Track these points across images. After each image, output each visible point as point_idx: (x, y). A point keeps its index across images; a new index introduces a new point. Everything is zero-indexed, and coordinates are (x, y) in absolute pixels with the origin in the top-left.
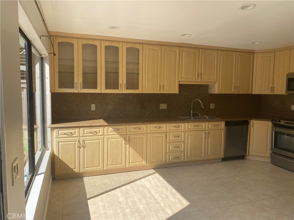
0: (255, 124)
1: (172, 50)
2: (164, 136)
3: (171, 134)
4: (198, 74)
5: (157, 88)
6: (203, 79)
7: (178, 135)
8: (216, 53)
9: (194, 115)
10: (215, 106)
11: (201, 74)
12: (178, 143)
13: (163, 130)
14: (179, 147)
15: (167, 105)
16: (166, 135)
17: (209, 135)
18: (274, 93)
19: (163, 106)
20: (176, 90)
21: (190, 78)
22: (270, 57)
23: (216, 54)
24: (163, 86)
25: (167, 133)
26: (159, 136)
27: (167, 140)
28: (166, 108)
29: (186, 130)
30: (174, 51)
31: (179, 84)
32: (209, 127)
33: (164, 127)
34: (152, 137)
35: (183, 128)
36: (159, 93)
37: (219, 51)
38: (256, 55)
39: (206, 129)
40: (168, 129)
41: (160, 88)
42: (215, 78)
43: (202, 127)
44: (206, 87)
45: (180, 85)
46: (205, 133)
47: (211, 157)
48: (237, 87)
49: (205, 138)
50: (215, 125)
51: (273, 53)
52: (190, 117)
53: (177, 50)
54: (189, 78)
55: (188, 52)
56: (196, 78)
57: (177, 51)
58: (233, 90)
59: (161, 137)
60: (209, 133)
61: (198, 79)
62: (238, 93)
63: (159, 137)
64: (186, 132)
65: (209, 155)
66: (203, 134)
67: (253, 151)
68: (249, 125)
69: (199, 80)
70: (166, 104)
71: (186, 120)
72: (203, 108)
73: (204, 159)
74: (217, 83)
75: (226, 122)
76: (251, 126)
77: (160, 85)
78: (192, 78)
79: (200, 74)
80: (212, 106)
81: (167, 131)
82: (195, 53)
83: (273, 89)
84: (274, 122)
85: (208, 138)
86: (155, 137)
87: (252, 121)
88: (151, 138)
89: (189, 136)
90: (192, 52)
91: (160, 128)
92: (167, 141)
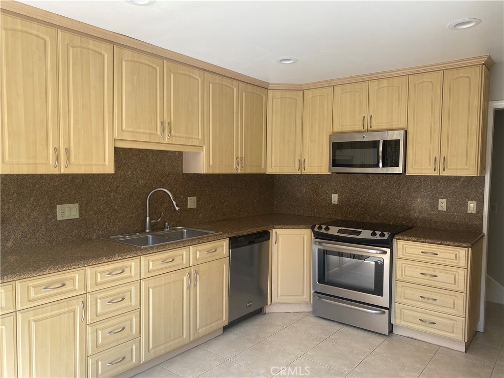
0: (280, 238)
1: (91, 47)
2: (78, 308)
3: (99, 296)
4: (162, 123)
5: (48, 159)
6: (175, 136)
7: (121, 296)
8: (200, 77)
9: (153, 228)
10: (197, 201)
11: (169, 124)
12: (123, 318)
13: (75, 290)
14: (123, 329)
15: (80, 207)
16: (84, 303)
17: (198, 276)
18: (305, 172)
19: (68, 212)
20: (107, 163)
21: (143, 133)
22: (296, 100)
23: (200, 79)
24: (67, 151)
25: (89, 296)
26: (62, 310)
27: (89, 318)
28: (77, 217)
29: (143, 276)
30: (97, 52)
31: (115, 148)
32: (198, 256)
33: (77, 278)
34: (35, 321)
35: (133, 272)
36: (56, 171)
37: (206, 74)
38: (270, 93)
39: (191, 264)
40: (89, 283)
41: (57, 158)
42: (200, 138)
43: (183, 260)
44: (177, 157)
45: (118, 151)
46: (190, 274)
47: (202, 331)
48: (242, 158)
49: (189, 288)
50: (208, 252)
51: (301, 93)
52: (143, 235)
53: (105, 50)
54: (140, 133)
55: (134, 62)
56: (159, 133)
57: (106, 55)
58: (235, 167)
59: (68, 312)
60: (197, 273)
61: (164, 135)
62: (243, 172)
63: (60, 314)
64: (143, 282)
65: (198, 327)
66: (185, 278)
67: (279, 294)
68: (269, 239)
69: (166, 141)
70: (77, 205)
71: (141, 249)
72: (177, 209)
73: (187, 341)
74: (205, 148)
75: (230, 239)
76: (274, 242)
77: (55, 149)
78: (150, 134)
79: (166, 125)
80: (192, 202)
81: (89, 290)
82: (152, 67)
83: (302, 163)
84: (318, 230)
85: (195, 285)
86: (46, 318)
87: (274, 231)
88: (33, 324)
89: (151, 290)
90: (145, 64)
91: (64, 285)
92: (89, 321)
